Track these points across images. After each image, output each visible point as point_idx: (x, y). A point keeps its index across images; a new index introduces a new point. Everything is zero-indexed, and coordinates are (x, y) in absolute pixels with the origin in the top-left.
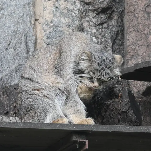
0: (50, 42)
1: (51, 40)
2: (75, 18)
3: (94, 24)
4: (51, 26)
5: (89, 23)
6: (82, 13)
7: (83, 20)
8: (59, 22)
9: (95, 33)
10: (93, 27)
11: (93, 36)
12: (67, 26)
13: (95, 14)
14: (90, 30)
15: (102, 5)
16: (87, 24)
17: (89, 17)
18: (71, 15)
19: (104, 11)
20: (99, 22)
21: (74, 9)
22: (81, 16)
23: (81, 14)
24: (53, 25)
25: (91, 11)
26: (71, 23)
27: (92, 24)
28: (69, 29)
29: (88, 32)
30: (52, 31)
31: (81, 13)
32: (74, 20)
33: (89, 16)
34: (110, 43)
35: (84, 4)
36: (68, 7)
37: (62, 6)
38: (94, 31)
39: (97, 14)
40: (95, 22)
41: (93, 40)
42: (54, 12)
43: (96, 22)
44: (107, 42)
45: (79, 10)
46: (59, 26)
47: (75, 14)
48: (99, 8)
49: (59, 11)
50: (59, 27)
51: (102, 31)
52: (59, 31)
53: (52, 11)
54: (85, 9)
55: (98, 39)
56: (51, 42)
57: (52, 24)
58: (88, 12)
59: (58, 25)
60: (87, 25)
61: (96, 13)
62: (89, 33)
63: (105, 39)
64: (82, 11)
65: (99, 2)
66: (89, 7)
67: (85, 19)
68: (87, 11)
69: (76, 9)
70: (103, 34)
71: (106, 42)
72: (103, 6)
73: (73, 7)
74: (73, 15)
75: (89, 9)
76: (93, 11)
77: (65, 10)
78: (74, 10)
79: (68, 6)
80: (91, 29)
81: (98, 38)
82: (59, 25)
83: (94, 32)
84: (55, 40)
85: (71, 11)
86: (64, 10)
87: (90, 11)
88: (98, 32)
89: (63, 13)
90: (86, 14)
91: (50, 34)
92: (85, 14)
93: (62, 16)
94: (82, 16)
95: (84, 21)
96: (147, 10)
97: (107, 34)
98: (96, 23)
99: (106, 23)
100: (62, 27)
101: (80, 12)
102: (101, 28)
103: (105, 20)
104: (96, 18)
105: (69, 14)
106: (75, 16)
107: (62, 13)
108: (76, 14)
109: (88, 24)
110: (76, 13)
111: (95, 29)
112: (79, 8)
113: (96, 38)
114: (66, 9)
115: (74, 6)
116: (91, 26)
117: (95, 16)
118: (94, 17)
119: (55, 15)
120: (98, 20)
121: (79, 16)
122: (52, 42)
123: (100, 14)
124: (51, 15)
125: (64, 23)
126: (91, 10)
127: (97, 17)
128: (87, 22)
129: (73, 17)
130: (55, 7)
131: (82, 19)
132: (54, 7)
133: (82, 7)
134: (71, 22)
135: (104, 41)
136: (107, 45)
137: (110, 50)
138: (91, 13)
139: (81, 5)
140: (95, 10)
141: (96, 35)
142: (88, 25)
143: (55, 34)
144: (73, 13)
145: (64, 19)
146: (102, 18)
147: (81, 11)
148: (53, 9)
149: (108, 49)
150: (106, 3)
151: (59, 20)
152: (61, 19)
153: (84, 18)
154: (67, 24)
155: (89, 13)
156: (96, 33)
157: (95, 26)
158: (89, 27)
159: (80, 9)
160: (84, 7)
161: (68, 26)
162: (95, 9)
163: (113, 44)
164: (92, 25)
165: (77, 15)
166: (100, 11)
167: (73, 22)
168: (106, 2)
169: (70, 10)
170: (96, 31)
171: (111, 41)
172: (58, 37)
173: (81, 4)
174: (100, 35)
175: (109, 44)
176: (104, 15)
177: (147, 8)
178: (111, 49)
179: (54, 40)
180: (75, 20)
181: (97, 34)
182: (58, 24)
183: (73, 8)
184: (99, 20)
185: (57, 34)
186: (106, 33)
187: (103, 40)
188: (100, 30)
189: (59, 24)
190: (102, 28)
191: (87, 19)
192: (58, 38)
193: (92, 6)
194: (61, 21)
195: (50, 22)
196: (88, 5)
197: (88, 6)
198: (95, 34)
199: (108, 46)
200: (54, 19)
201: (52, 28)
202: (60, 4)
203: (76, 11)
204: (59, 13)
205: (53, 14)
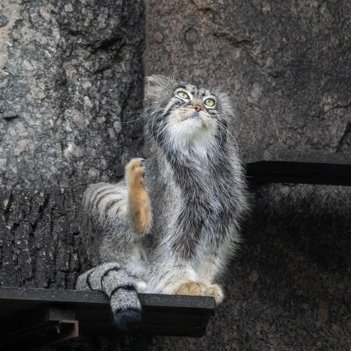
0: (2, 106)
1: (4, 104)
2: (50, 61)
3: (87, 71)
4: (5, 75)
5: (78, 70)
6: (65, 52)
7: (66, 64)
8: (20, 68)
9: (88, 89)
10: (85, 76)
11: (85, 95)
12: (34, 76)
13: (89, 52)
14: (78, 83)
15: (102, 36)
16: (73, 71)
17: (77, 59)
18: (44, 54)
19: (106, 46)
20: (96, 68)
21: (48, 43)
22: (61, 57)
23: (62, 54)
24: (7, 74)
25: (82, 47)
26: (43, 71)
27: (83, 71)
28: (39, 82)
29: (76, 86)
30: (5, 86)
31: (63, 51)
32: (49, 65)
33: (77, 56)
34: (118, 108)
35: (67, 34)
36: (36, 39)
37: (25, 37)
38: (87, 85)
39: (92, 53)
40: (88, 69)
41: (85, 103)
42: (10, 49)
43: (91, 68)
44: (113, 106)
45: (58, 46)
46: (18, 77)
47: (50, 53)
48: (97, 41)
49: (20, 47)
50: (20, 78)
51: (102, 84)
52: (19, 85)
53: (5, 47)
54: (70, 44)
55: (94, 101)
56: (4, 108)
57: (6, 72)
58: (76, 49)
59: (18, 74)
60: (74, 73)
61: (92, 50)
62: (77, 88)
63: (109, 99)
64: (64, 47)
65: (98, 29)
66: (78, 40)
67: (69, 63)
68: (73, 47)
69: (52, 43)
70: (103, 90)
71: (109, 106)
72: (104, 37)
73: (47, 39)
74: (46, 55)
75: (77, 43)
76: (84, 47)
77: (32, 45)
78: (48, 44)
79: (37, 37)
80: (82, 81)
81: (95, 98)
82: (21, 75)
83: (87, 87)
84: (12, 102)
85: (42, 47)
86: (29, 44)
87: (79, 47)
88: (94, 87)
89: (27, 51)
90: (71, 53)
91: (2, 92)
92: (69, 53)
93: (24, 56)
94: (64, 56)
95: (68, 67)
96: (187, 39)
97: (111, 90)
98: (91, 71)
99: (109, 68)
100: (25, 78)
101: (59, 49)
102: (99, 78)
103: (107, 64)
104: (90, 61)
105: (39, 53)
106: (50, 57)
107: (25, 51)
108: (52, 52)
109: (75, 71)
110: (52, 50)
111: (89, 80)
112: (57, 42)
113: (90, 98)
114: (33, 43)
115: (48, 37)
116: (81, 75)
117: (89, 57)
118: (87, 59)
119: (11, 55)
120: (94, 64)
121: (58, 57)
122: (5, 106)
123: (99, 53)
124: (4, 55)
125: (28, 69)
126: (81, 45)
127: (93, 58)
128: (73, 68)
130: (11, 40)
131: (63, 62)
132: (9, 39)
133: (64, 40)
134: (43, 68)
135: (106, 104)
136: (111, 110)
137: (117, 120)
138: (80, 51)
139: (61, 36)
140: (89, 45)
141: (90, 93)
142: (76, 74)
143: (11, 92)
144: (47, 52)
145: (30, 62)
146: (101, 58)
147: (61, 48)
148: (8, 43)
149: (114, 119)
150: (110, 31)
151: (21, 64)
152: (22, 61)
153: (67, 61)
154: (35, 72)
155: (77, 51)
156: (91, 89)
157: (89, 76)
158: (77, 77)
159: (61, 44)
160: (67, 40)
161: (36, 77)
162: (88, 43)
163: (123, 108)
164: (83, 74)
165: (54, 56)
166: (98, 46)
167: (48, 69)
168: (111, 29)
169: (40, 46)
170: (90, 85)
171: (119, 103)
172: (17, 97)
173: (63, 34)
174: (98, 91)
175: (115, 108)
176: (106, 53)
177: (188, 34)
178: (119, 118)
179: (9, 102)
180: (51, 65)
181: (93, 91)
182: (18, 71)
183: (46, 42)
184: (96, 64)
185: (16, 91)
186: (110, 88)
187: (103, 102)
188: (99, 82)
189: (20, 73)
190: (102, 78)
191: (74, 62)
192: (17, 99)
193: (83, 38)
194: (24, 67)
195: (2, 67)
196: (76, 36)
197: (76, 38)
198: (90, 91)
199: (113, 112)
200: (9, 62)
201: (6, 80)
202: (21, 34)
203: (52, 47)
204: (19, 51)
205: (7, 53)
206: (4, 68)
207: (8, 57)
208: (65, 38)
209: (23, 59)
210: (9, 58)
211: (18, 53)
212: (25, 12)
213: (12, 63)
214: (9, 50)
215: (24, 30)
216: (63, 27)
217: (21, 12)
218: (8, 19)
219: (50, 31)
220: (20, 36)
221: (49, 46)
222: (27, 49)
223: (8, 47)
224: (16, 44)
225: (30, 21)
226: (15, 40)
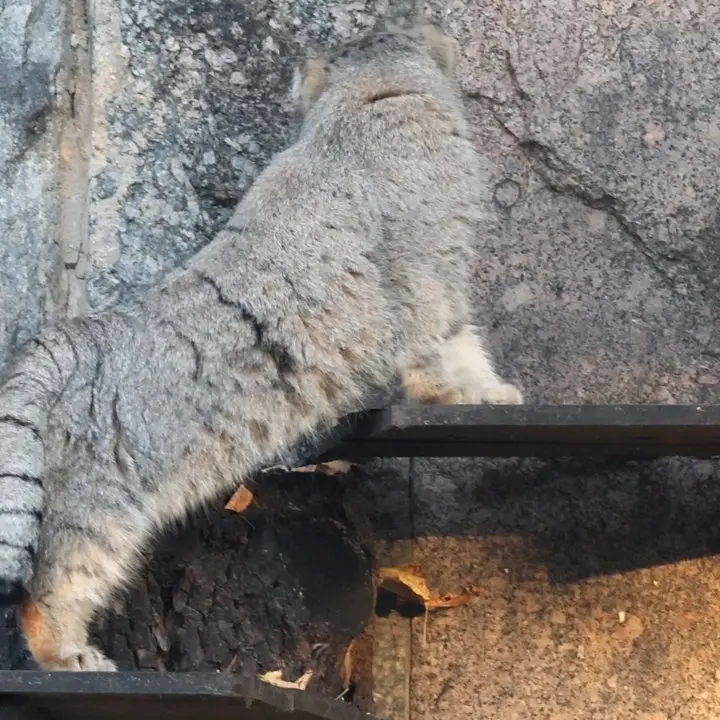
4: (114, 285)
8: (138, 271)
18: (174, 244)
21: (181, 223)
23: (205, 241)
24: (117, 282)
30: (114, 304)
31: (207, 236)
35: (213, 205)
36: (164, 216)
37: (148, 214)
42: (123, 236)
45: (197, 227)
46: (136, 286)
47: (184, 241)
50: (138, 288)
53: (113, 234)
54: (221, 222)
57: (115, 278)
59: (134, 282)
64: (209, 230)
69: (188, 223)
73: (180, 216)
74: (178, 244)
77: (159, 228)
78: (181, 226)
79: (165, 213)
82: (139, 282)
85: (172, 230)
86: (154, 226)
89: (150, 239)
93: (146, 248)
101: (200, 232)
105: (168, 241)
106: (186, 248)
107: (147, 240)
108: (189, 239)
110: (188, 236)
112: (195, 220)
114: (160, 224)
115: (182, 213)
119: (124, 248)
124: (112, 248)
125: (152, 271)
129: (177, 251)
130: (124, 220)
132: (119, 220)
133: (206, 217)
139: (201, 208)
144: (179, 239)
145: (156, 259)
147: (203, 231)
148: (118, 226)
151: (140, 264)
152: (143, 258)
159: (202, 224)
160: (213, 217)
165: (192, 245)
169: (169, 229)
173: (204, 206)
182: (134, 276)
183: (178, 221)
189: (138, 279)
194: (145, 268)
195: (109, 270)
196: (231, 208)
200: (122, 260)
201: (116, 293)
202: (140, 209)
203: (188, 229)
204: (138, 239)
205: (118, 245)
206: (113, 272)
207: (119, 251)
208: (209, 214)
209: (145, 254)
210: (122, 253)
211: (136, 243)
212: (145, 170)
213: (127, 261)
214: (121, 239)
215: (145, 201)
216: (203, 193)
217: (140, 169)
218: (116, 184)
219: (184, 201)
220: (138, 212)
221: (183, 228)
222: (152, 236)
223: (119, 233)
224: (133, 227)
225: (156, 186)
226: (130, 221)
